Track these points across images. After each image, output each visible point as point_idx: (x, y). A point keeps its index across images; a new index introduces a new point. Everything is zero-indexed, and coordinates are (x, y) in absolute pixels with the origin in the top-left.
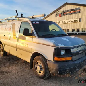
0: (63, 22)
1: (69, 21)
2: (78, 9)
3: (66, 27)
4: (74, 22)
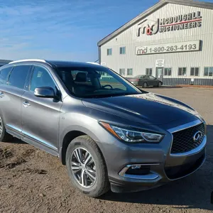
1: (172, 48)
2: (196, 16)
4: (184, 50)
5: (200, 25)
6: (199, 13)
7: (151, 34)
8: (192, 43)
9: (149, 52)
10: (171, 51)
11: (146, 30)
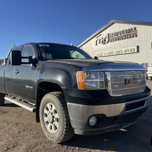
0: (108, 53)
1: (119, 52)
2: (133, 30)
4: (127, 52)
5: (137, 36)
6: (135, 28)
7: (104, 44)
8: (132, 48)
9: (103, 55)
10: (118, 54)
11: (101, 41)
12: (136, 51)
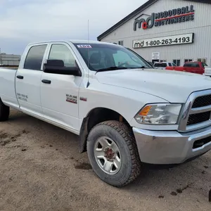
0: (151, 42)
1: (166, 41)
2: (189, 10)
3: (158, 55)
5: (193, 19)
6: (192, 7)
7: (147, 28)
8: (186, 36)
9: (145, 45)
10: (166, 44)
11: (142, 24)
12: (191, 41)
